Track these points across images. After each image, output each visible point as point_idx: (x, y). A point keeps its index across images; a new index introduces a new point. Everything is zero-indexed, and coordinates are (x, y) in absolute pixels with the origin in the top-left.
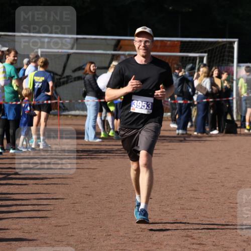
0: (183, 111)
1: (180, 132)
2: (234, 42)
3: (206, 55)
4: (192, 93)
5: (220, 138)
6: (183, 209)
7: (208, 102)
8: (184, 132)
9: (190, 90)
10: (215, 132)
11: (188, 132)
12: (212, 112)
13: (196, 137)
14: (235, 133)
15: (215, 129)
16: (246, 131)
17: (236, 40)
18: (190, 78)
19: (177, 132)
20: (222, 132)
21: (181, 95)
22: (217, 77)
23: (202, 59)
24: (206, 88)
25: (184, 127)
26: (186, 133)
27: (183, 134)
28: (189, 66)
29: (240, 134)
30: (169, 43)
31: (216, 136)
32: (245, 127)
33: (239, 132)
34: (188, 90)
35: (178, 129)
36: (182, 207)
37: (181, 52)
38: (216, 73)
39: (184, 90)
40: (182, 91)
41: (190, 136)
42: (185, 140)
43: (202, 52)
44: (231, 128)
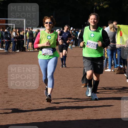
0: (7, 44)
1: (6, 51)
2: (24, 20)
3: (14, 24)
4: (9, 37)
5: (20, 53)
6: (6, 77)
7: (15, 41)
8: (7, 51)
9: (9, 36)
10: (18, 51)
11: (9, 51)
12: (17, 44)
13: (12, 53)
14: (25, 51)
15: (18, 50)
16: (29, 50)
17: (25, 19)
18: (8, 32)
19: (5, 51)
20: (21, 51)
21: (6, 38)
22: (18, 32)
23: (13, 26)
24: (14, 36)
25: (7, 49)
26: (8, 52)
27: (7, 52)
28: (8, 28)
29: (27, 52)
30: (1, 20)
31: (18, 52)
32: (28, 49)
33: (26, 51)
34: (8, 36)
35: (5, 50)
36: (6, 76)
37: (6, 23)
38: (17, 31)
39: (7, 36)
40: (6, 37)
41: (9, 52)
42: (7, 54)
43: (13, 24)
44: (23, 49)
